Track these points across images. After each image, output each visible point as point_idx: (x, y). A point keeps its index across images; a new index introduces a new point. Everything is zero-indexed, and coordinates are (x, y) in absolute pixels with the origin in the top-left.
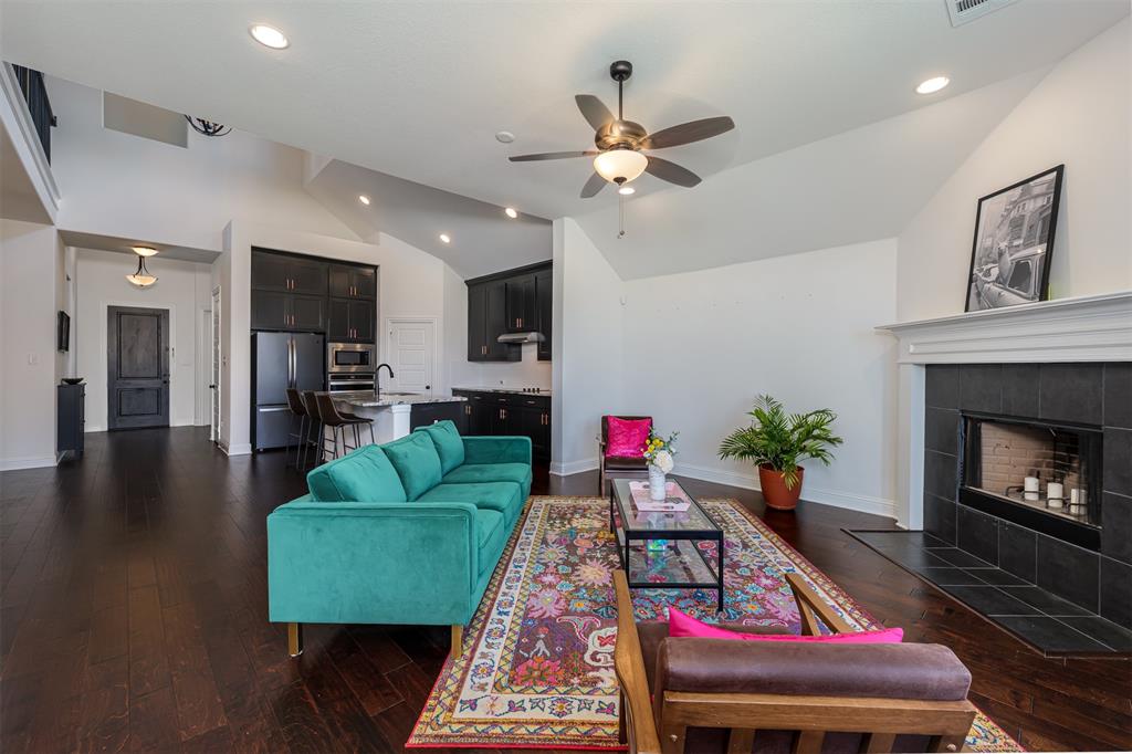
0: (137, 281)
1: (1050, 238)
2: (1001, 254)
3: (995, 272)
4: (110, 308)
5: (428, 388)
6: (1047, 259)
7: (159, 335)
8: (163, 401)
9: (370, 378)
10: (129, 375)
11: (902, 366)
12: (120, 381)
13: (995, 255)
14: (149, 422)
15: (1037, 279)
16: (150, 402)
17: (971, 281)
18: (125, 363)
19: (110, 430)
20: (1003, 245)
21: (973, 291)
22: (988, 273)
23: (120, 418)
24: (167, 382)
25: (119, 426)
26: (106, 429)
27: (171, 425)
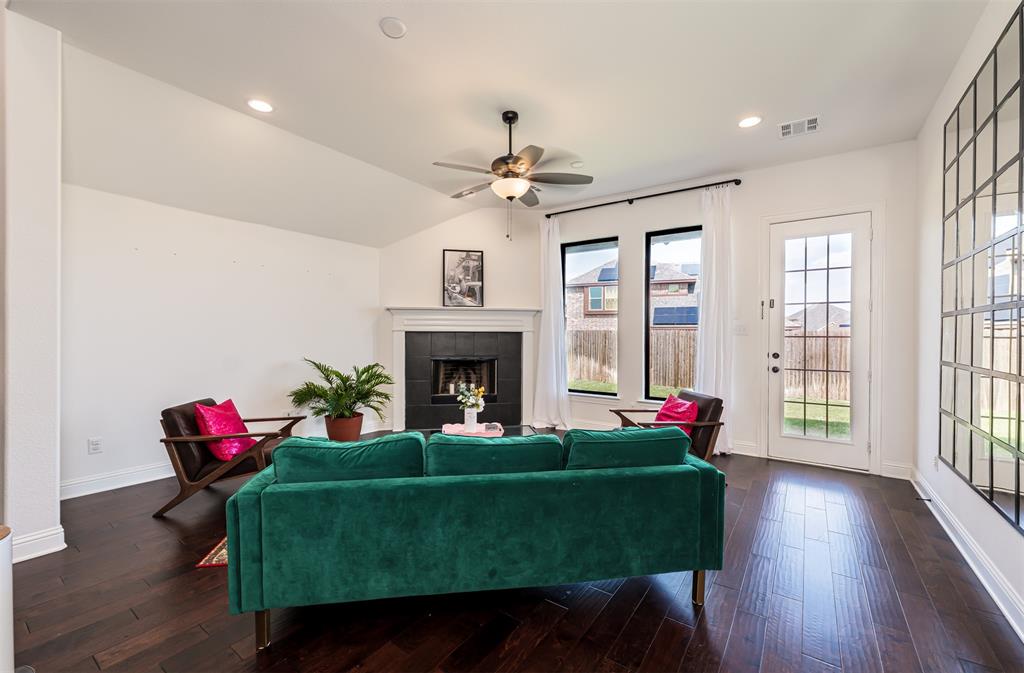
1: (481, 279)
2: (460, 281)
3: (458, 289)
6: (482, 288)
11: (396, 333)
13: (457, 280)
15: (476, 294)
17: (444, 290)
20: (461, 277)
21: (446, 295)
22: (454, 288)
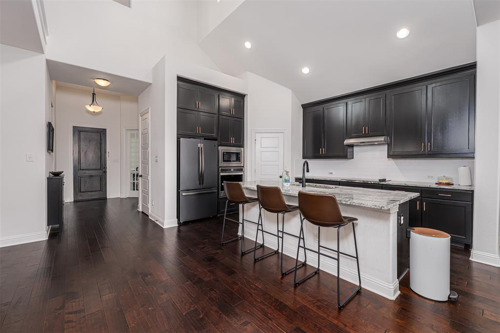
0: (91, 109)
4: (74, 127)
5: (281, 177)
7: (101, 144)
8: (104, 183)
9: (241, 170)
10: (85, 168)
12: (80, 172)
14: (96, 195)
16: (96, 184)
18: (82, 161)
19: (75, 202)
23: (80, 194)
24: (105, 172)
25: (80, 198)
26: (73, 201)
27: (108, 197)
